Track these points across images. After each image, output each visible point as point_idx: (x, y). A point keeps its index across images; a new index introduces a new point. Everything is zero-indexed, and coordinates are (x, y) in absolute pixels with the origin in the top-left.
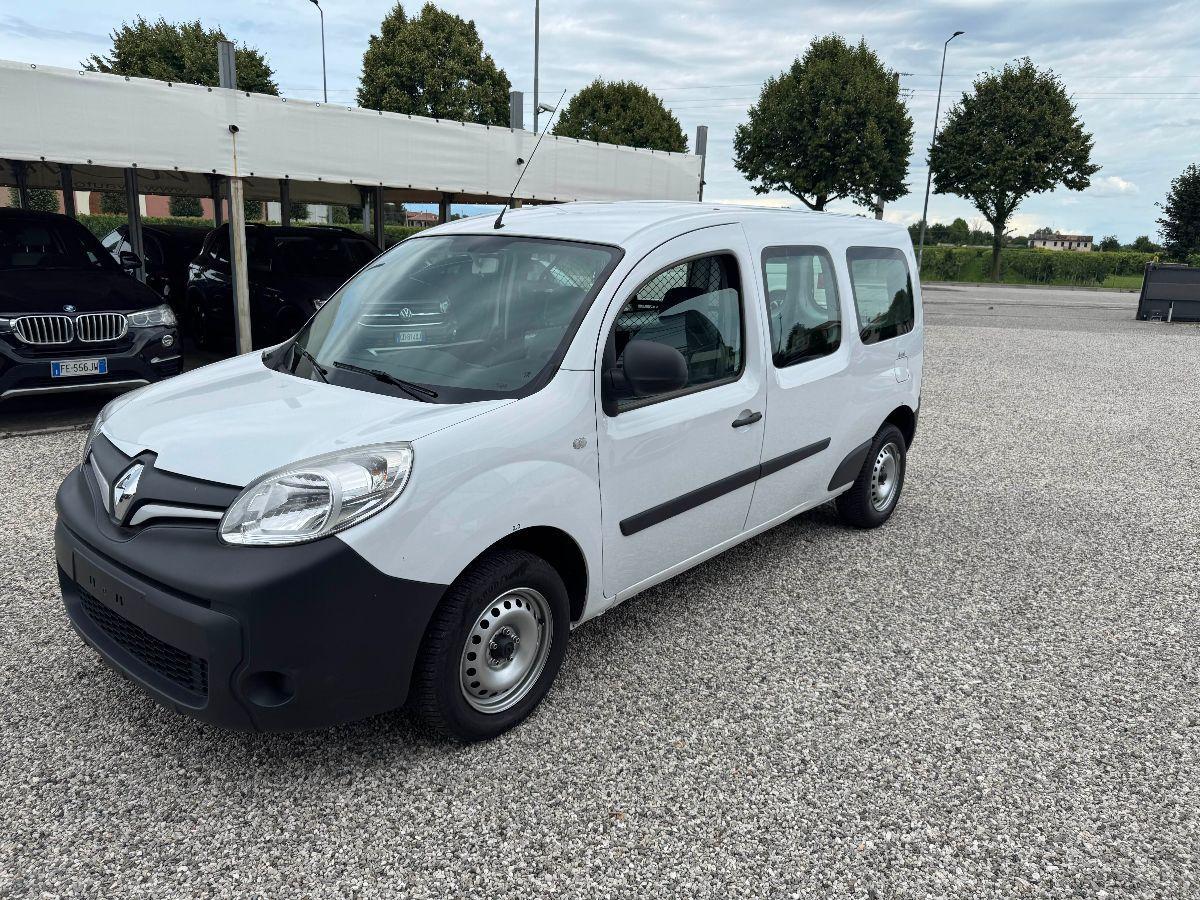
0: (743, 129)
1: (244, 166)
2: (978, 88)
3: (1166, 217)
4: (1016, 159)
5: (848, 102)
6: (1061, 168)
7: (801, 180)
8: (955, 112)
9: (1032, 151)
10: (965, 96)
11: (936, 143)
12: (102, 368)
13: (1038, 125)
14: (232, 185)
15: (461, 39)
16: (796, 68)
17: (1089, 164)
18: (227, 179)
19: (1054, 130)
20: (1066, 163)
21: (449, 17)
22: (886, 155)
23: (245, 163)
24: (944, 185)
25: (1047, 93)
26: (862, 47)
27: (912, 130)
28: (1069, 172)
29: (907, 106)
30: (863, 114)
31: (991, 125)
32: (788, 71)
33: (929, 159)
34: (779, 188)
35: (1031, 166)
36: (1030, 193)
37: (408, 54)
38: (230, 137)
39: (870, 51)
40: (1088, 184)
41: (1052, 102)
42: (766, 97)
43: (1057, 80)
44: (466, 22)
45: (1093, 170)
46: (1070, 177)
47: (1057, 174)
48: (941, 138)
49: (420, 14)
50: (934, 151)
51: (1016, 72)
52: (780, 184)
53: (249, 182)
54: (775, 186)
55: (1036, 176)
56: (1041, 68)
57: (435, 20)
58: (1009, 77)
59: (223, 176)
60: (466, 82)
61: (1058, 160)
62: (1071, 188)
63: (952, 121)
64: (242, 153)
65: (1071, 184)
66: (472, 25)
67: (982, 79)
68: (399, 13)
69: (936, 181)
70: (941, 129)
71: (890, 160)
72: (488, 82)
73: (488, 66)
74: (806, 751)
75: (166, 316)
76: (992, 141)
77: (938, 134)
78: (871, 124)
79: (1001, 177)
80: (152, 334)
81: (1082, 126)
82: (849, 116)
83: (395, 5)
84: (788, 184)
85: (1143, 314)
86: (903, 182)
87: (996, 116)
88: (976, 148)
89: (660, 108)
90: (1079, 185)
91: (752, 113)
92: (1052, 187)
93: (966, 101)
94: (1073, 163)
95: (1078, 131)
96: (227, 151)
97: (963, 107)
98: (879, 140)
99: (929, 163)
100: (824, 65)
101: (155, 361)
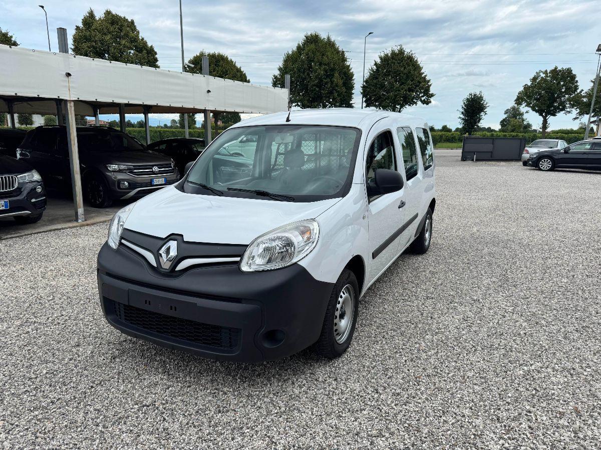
0: (276, 77)
1: (74, 94)
2: (381, 58)
3: (462, 116)
4: (400, 91)
5: (326, 65)
6: (419, 95)
7: (306, 102)
8: (372, 70)
9: (406, 87)
10: (375, 62)
11: (364, 83)
12: (6, 206)
13: (408, 76)
14: (68, 104)
15: (128, 29)
16: (299, 47)
17: (430, 93)
18: (66, 101)
19: (415, 78)
20: (421, 93)
21: (120, 17)
22: (344, 90)
23: (74, 93)
24: (369, 104)
25: (411, 61)
26: (328, 38)
27: (354, 78)
28: (423, 96)
29: (351, 67)
30: (333, 70)
31: (389, 75)
32: (295, 49)
33: (362, 91)
34: (295, 106)
35: (406, 94)
36: (407, 106)
37: (99, 36)
38: (66, 79)
39: (332, 40)
40: (430, 102)
41: (413, 65)
42: (286, 61)
43: (414, 55)
44: (130, 20)
45: (432, 95)
46: (423, 99)
47: (418, 98)
48: (366, 82)
49: (104, 15)
50: (364, 87)
51: (397, 51)
52: (296, 104)
53: (78, 102)
54: (294, 104)
55: (409, 99)
56: (407, 50)
57: (112, 20)
58: (393, 53)
59: (63, 100)
60: (132, 51)
61: (417, 91)
62: (423, 104)
63: (371, 74)
64: (73, 87)
65: (424, 102)
66: (132, 22)
67: (383, 55)
68: (91, 15)
69: (365, 101)
70: (366, 78)
71: (346, 92)
72: (145, 51)
73: (144, 44)
74: (471, 342)
75: (36, 177)
76: (389, 83)
77: (365, 79)
78: (336, 75)
79: (394, 99)
80: (31, 186)
81: (426, 76)
82: (326, 71)
83: (89, 10)
84: (299, 104)
85: (464, 158)
86: (351, 102)
87: (390, 71)
88: (382, 86)
89: (235, 66)
90: (427, 102)
91: (280, 69)
92: (416, 103)
93: (376, 64)
94: (424, 93)
95: (424, 78)
96: (66, 86)
97: (375, 67)
98: (341, 82)
99: (362, 93)
100: (313, 46)
101: (33, 200)
